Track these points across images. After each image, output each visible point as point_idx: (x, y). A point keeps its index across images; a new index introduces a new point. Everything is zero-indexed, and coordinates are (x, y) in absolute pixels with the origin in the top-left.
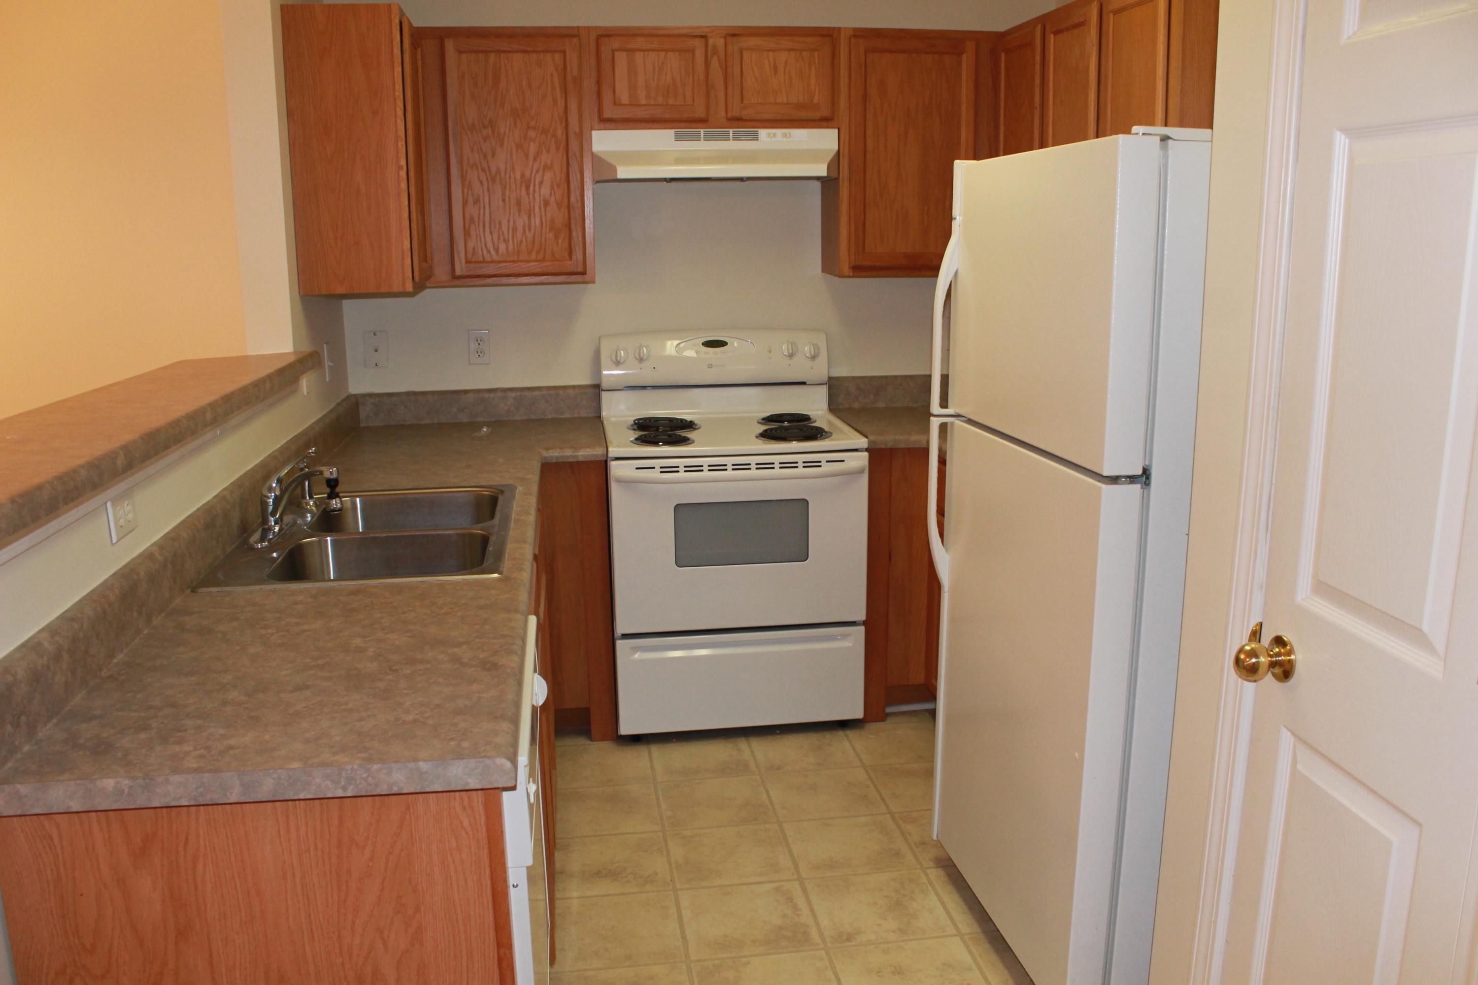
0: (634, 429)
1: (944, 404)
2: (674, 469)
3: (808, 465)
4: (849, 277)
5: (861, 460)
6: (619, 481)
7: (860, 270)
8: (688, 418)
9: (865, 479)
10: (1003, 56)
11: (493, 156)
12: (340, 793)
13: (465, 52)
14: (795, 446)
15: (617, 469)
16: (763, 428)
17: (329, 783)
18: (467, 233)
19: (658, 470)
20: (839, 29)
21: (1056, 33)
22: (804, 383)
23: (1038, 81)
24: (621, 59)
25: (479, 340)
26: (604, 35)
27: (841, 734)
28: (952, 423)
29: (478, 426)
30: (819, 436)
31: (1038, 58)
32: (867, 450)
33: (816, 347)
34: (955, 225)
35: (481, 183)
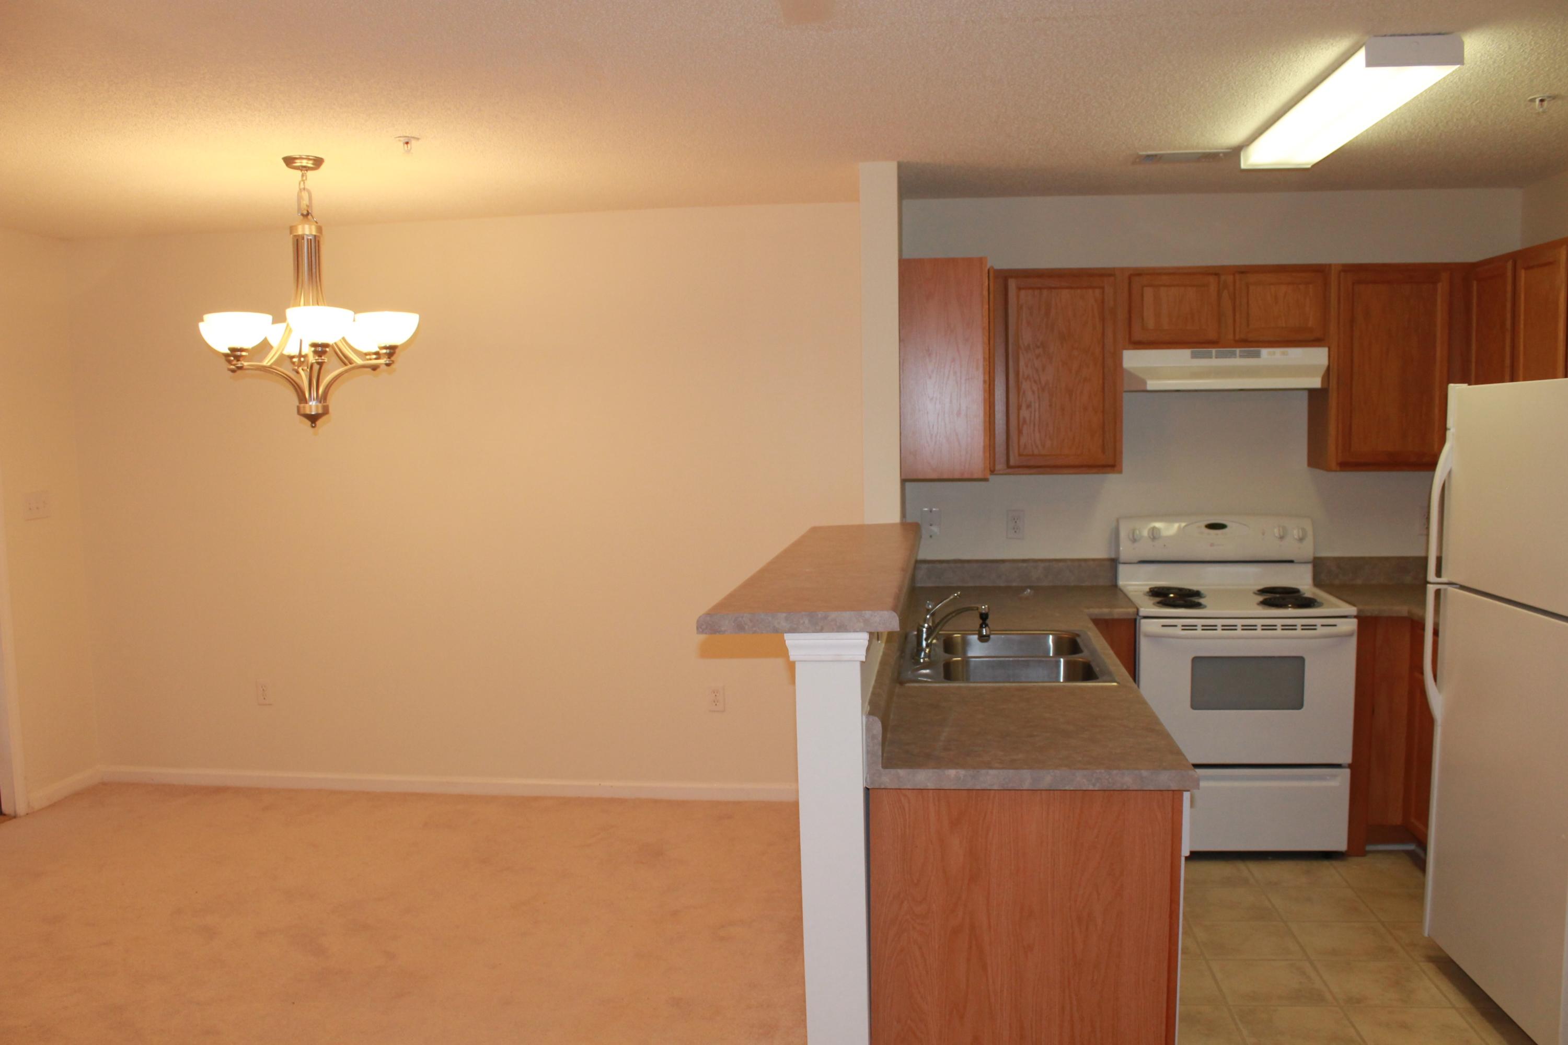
0: (1150, 596)
1: (1439, 573)
2: (1193, 627)
3: (1305, 627)
4: (1336, 471)
5: (1351, 625)
6: (1148, 636)
7: (1345, 466)
8: (1195, 588)
9: (1354, 641)
10: (1475, 283)
11: (1043, 370)
12: (1091, 788)
13: (1023, 289)
14: (1290, 612)
15: (1147, 626)
16: (1261, 598)
17: (1085, 780)
18: (1020, 432)
19: (1180, 627)
20: (1330, 265)
21: (1527, 268)
22: (1291, 562)
23: (1509, 305)
24: (1149, 293)
25: (1016, 519)
26: (1136, 274)
27: (1326, 863)
28: (1445, 590)
29: (1023, 589)
30: (1312, 605)
31: (1509, 288)
32: (1355, 617)
33: (1303, 530)
34: (1449, 434)
35: (1033, 392)
